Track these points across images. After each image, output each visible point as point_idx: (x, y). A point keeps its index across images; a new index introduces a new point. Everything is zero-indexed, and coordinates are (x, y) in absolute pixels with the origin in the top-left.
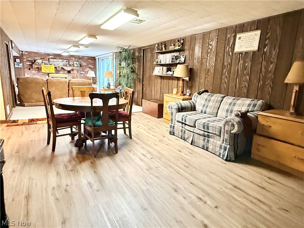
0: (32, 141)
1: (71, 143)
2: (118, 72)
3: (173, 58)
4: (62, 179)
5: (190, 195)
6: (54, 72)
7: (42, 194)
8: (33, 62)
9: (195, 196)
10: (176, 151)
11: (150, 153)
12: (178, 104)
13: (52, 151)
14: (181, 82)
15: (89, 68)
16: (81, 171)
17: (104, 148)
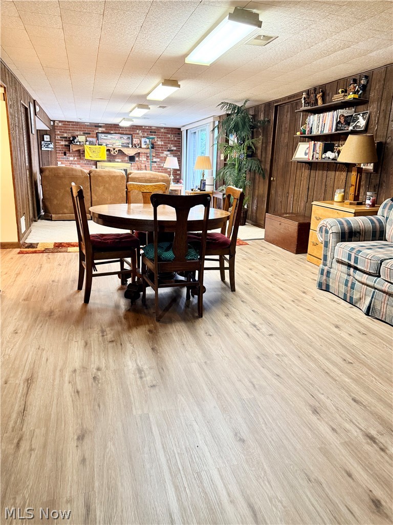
0: (53, 281)
1: (119, 291)
2: (222, 158)
3: (339, 121)
4: (93, 356)
5: (348, 426)
6: (106, 159)
7: (54, 380)
8: (71, 141)
9: (358, 430)
10: (328, 325)
11: (268, 323)
12: (341, 223)
13: (83, 302)
14: (354, 175)
15: (168, 151)
16: (129, 345)
17: (178, 304)
